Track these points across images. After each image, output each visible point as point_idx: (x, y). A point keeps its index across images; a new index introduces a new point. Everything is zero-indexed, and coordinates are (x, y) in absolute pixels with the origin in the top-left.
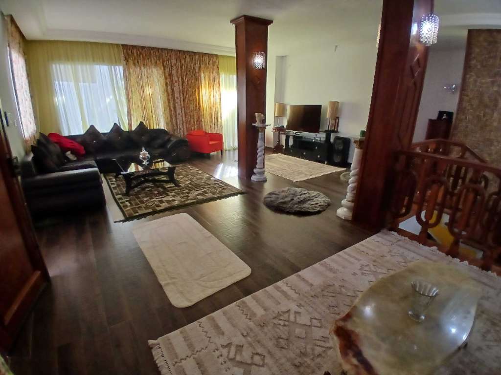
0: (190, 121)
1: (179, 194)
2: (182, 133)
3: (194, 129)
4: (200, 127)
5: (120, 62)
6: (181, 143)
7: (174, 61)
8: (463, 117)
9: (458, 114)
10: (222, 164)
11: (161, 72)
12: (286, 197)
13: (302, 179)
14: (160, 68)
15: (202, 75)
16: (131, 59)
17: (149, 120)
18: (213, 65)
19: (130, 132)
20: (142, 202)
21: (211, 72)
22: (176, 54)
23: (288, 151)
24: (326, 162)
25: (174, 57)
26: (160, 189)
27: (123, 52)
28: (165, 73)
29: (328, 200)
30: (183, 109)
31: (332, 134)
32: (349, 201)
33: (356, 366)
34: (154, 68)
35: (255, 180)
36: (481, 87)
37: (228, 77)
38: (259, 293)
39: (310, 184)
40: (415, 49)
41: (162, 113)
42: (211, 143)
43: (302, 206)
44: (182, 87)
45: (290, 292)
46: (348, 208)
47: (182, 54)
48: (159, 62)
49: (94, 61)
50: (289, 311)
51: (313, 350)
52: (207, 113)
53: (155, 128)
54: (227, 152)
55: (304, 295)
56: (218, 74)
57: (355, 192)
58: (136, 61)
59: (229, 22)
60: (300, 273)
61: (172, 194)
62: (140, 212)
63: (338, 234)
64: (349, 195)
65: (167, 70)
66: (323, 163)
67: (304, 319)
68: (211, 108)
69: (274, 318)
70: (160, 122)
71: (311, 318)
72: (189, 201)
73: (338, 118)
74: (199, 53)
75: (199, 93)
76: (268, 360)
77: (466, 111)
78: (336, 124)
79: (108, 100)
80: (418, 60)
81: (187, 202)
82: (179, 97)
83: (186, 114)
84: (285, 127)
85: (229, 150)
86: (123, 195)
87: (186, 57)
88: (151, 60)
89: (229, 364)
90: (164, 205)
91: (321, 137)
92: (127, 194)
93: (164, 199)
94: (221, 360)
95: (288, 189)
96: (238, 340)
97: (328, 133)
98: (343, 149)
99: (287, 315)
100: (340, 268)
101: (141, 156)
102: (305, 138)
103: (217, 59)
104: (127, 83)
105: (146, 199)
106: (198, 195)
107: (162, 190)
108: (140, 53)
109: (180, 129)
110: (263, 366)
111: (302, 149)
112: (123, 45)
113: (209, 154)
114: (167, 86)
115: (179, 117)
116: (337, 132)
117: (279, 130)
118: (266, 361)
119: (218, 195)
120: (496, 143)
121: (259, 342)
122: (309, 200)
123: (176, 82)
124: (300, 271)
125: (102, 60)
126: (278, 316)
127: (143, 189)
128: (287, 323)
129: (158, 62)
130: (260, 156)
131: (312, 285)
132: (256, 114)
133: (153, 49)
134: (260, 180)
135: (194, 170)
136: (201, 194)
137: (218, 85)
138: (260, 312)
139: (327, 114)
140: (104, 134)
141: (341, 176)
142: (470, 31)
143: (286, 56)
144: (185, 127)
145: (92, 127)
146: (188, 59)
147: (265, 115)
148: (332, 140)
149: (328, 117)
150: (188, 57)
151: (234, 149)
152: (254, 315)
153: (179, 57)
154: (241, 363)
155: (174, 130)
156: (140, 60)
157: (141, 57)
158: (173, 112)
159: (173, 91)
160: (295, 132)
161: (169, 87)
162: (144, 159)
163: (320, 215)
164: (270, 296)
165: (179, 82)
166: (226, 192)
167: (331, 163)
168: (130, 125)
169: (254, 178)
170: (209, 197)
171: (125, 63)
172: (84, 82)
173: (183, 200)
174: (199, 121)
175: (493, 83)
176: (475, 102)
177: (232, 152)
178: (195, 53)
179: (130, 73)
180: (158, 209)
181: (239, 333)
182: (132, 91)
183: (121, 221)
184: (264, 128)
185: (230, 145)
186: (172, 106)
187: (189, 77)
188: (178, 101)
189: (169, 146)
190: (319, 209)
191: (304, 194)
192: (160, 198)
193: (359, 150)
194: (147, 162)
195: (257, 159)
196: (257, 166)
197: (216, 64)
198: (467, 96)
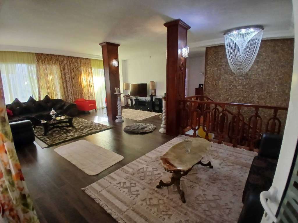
0: (76, 94)
1: (76, 132)
2: (71, 101)
3: (79, 98)
4: (82, 97)
5: (34, 62)
6: (72, 106)
7: (65, 62)
8: (207, 86)
9: (205, 84)
10: (97, 116)
11: (58, 67)
12: (135, 127)
13: (141, 119)
14: (58, 66)
15: (82, 69)
16: (41, 60)
17: (51, 94)
18: (88, 64)
19: (40, 101)
20: (56, 138)
21: (87, 67)
22: (67, 58)
23: (132, 107)
24: (152, 111)
25: (65, 60)
26: (64, 130)
27: (36, 57)
28: (60, 68)
29: (155, 126)
30: (72, 88)
31: (153, 97)
32: (164, 125)
33: (168, 166)
34: (54, 65)
35: (118, 121)
37: (96, 70)
38: (129, 164)
39: (146, 121)
40: (180, 59)
41: (59, 90)
42: (89, 105)
43: (143, 130)
44: (71, 75)
45: (143, 162)
46: (164, 128)
47: (70, 58)
48: (58, 63)
49: (18, 62)
50: (143, 168)
51: (155, 178)
52: (86, 89)
53: (55, 98)
54: (99, 110)
55: (148, 162)
56: (91, 68)
57: (165, 120)
58: (43, 62)
59: (99, 44)
60: (146, 155)
61: (73, 132)
62: (56, 142)
63: (160, 139)
64: (163, 122)
65: (62, 66)
66: (151, 111)
67: (150, 169)
68: (88, 86)
69: (138, 171)
70: (58, 95)
71: (153, 169)
72: (84, 134)
73: (155, 89)
74: (80, 58)
75: (81, 79)
76: (137, 184)
78: (155, 92)
79: (26, 83)
80: (182, 64)
81: (82, 135)
82: (69, 81)
83: (73, 90)
84: (130, 95)
85: (100, 109)
86: (42, 135)
87: (72, 59)
88: (52, 62)
89: (121, 189)
90: (69, 138)
91: (148, 99)
92: (45, 135)
93: (69, 135)
94: (118, 188)
95: (136, 124)
96: (123, 180)
97: (152, 97)
98: (159, 104)
99: (142, 169)
100: (163, 151)
101: (51, 114)
102: (140, 100)
103: (90, 61)
104: (38, 74)
105: (57, 136)
106: (88, 131)
107: (66, 131)
108: (46, 58)
109: (70, 98)
110: (136, 186)
111: (139, 105)
112: (36, 53)
113: (89, 111)
114: (62, 75)
115: (70, 92)
116: (156, 96)
117: (127, 96)
118: (137, 185)
119: (99, 130)
120: (222, 95)
121: (132, 179)
122: (146, 127)
123: (67, 73)
124: (146, 154)
125: (23, 61)
126: (139, 170)
127: (54, 131)
128: (143, 172)
129: (56, 62)
130: (119, 109)
131: (152, 158)
132: (116, 88)
133: (53, 55)
134: (121, 121)
135: (82, 120)
136: (90, 131)
137: (91, 74)
138: (131, 170)
139: (150, 88)
140: (24, 103)
141: (160, 116)
142: (207, 48)
143: (127, 60)
144: (73, 97)
145: (16, 99)
146: (73, 61)
147: (120, 88)
148: (154, 100)
149: (150, 89)
150: (73, 59)
151: (103, 108)
152: (129, 172)
153: (69, 60)
154: (127, 187)
155: (66, 100)
156: (46, 61)
157: (47, 59)
158: (66, 89)
159: (65, 78)
160: (135, 97)
161: (63, 76)
162: (53, 115)
163: (152, 133)
164: (134, 164)
165: (69, 73)
166: (103, 129)
167: (155, 111)
168: (40, 97)
169: (117, 121)
170: (94, 131)
171: (37, 63)
172: (12, 74)
173: (80, 134)
174: (81, 94)
175: (217, 69)
176: (211, 79)
177: (101, 110)
178: (77, 58)
179: (39, 68)
180: (67, 139)
181: (123, 179)
182: (41, 78)
183: (46, 147)
184: (120, 95)
185: (100, 106)
186: (65, 86)
187: (75, 70)
188: (69, 83)
189: (65, 108)
190: (151, 130)
191: (144, 125)
192: (66, 135)
193: (165, 101)
194: (55, 116)
195: (118, 111)
196: (118, 114)
197: (90, 64)
198: (208, 76)
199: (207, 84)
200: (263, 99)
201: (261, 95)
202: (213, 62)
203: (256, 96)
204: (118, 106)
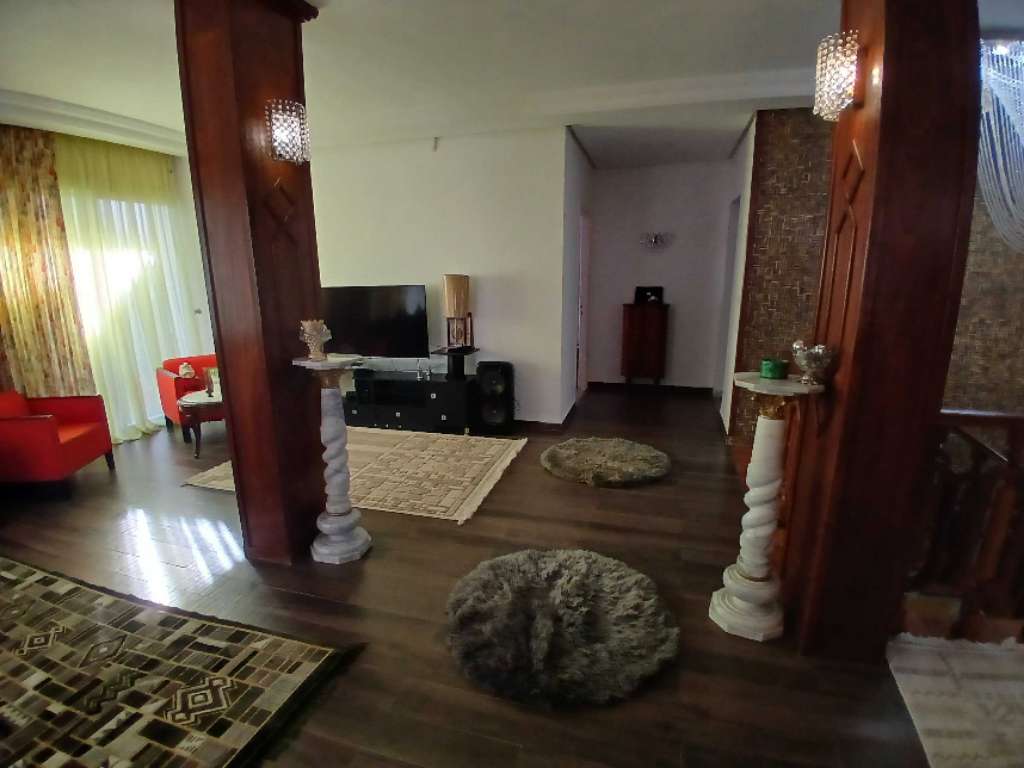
8: (760, 296)
18: (36, 162)
21: (29, 186)
24: (467, 430)
36: (789, 232)
42: (65, 437)
52: (23, 330)
66: (459, 432)
73: (470, 315)
77: (765, 284)
78: (467, 332)
85: (132, 443)
97: (456, 357)
103: (46, 147)
116: (475, 350)
130: (336, 472)
139: (443, 307)
149: (446, 314)
169: (322, 553)
176: (781, 265)
184: (338, 373)
195: (324, 484)
196: (330, 507)
197: (46, 162)
198: (764, 252)
199: (760, 292)
200: (1003, 357)
201: (996, 340)
202: (795, 186)
203: (978, 343)
204: (324, 449)
